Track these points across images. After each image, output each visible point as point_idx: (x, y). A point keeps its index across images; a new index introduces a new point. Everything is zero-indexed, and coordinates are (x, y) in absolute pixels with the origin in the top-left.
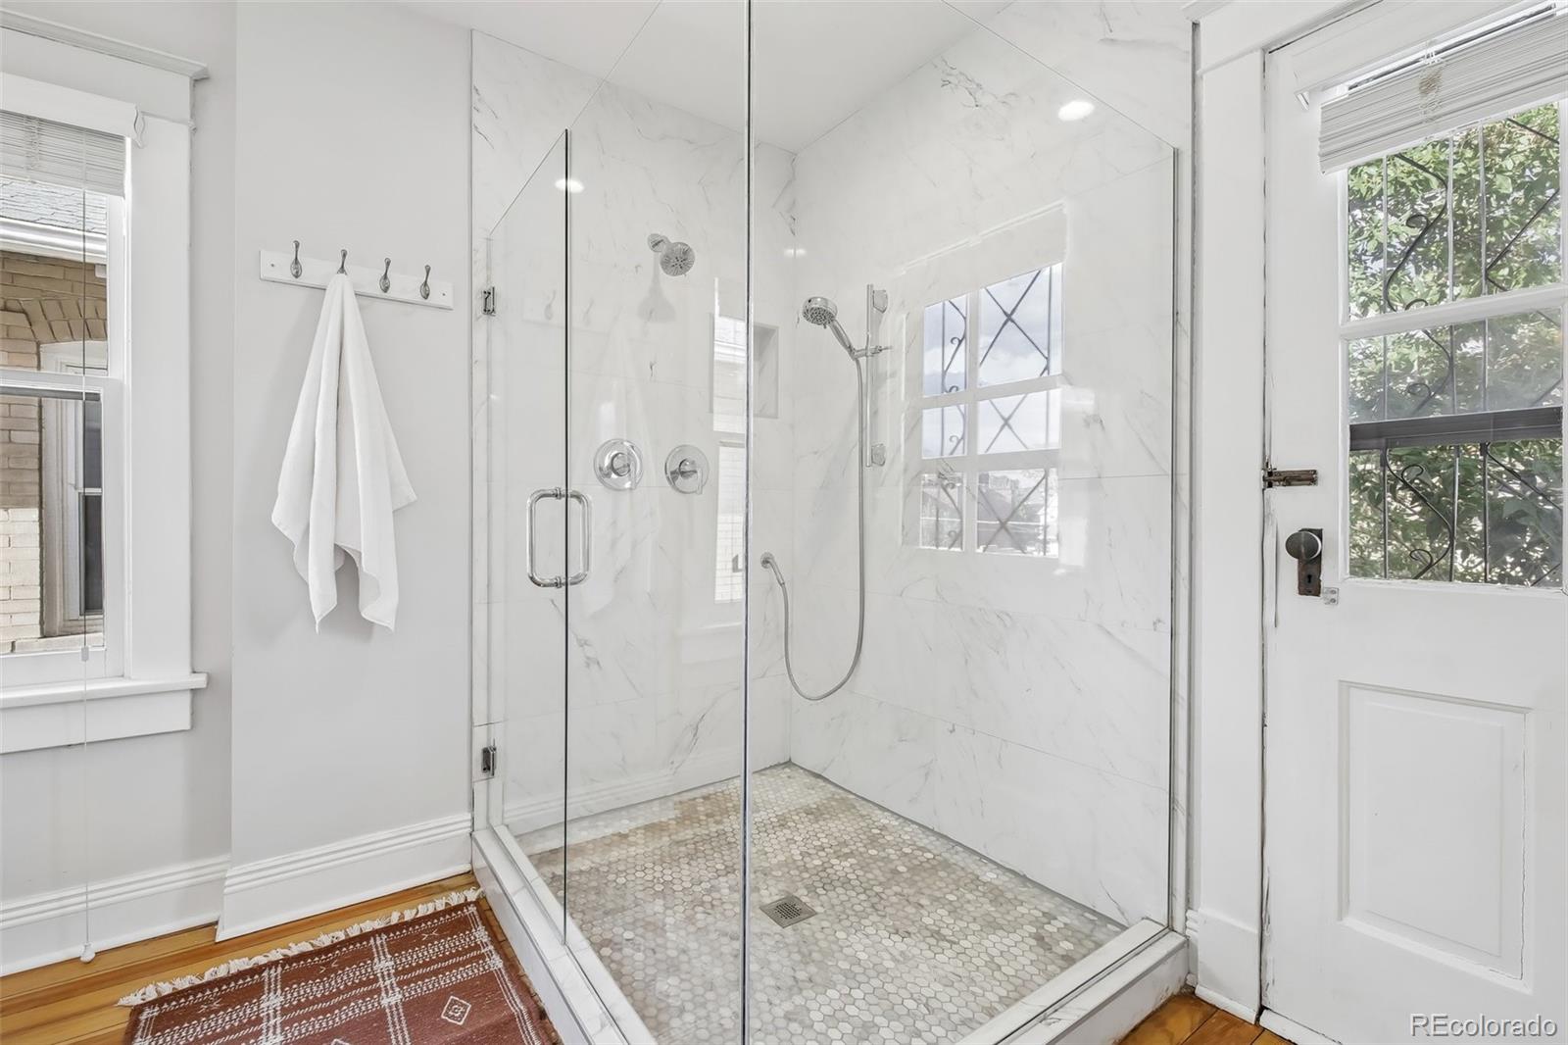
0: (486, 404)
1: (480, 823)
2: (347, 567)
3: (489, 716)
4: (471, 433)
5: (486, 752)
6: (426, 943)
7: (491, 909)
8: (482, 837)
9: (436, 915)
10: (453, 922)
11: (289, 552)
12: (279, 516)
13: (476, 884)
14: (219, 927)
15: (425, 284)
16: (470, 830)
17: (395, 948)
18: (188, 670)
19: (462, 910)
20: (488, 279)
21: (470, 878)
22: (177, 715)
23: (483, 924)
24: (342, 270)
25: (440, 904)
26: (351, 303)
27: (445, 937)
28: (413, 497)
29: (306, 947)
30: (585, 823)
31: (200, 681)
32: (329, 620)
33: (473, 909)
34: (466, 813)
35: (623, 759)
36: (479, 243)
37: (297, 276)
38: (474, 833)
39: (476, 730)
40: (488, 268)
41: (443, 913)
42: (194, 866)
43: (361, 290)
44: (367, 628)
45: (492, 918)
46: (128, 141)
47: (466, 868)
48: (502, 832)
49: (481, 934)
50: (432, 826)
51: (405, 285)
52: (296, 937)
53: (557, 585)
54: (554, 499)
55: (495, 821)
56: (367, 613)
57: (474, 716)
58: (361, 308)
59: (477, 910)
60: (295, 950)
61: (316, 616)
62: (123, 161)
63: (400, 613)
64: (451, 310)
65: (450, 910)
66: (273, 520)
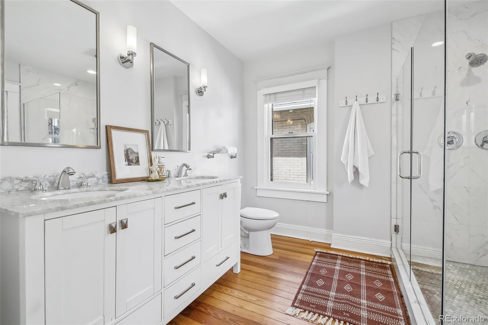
0: (396, 127)
1: (394, 245)
2: (356, 172)
3: (397, 216)
4: (391, 135)
5: (395, 226)
6: (374, 267)
7: (394, 268)
8: (394, 250)
9: (378, 263)
10: (383, 266)
11: (344, 167)
12: (342, 159)
13: (391, 261)
14: (331, 245)
15: (378, 97)
16: (390, 246)
17: (366, 265)
18: (326, 190)
19: (385, 265)
20: (397, 90)
21: (390, 259)
22: (324, 199)
23: (391, 270)
24: (356, 100)
25: (380, 261)
26: (358, 107)
27: (379, 268)
28: (374, 154)
29: (347, 255)
30: (433, 260)
31: (328, 193)
32: (352, 182)
33: (388, 266)
34: (389, 241)
35: (452, 244)
36: (394, 81)
37: (346, 104)
38: (392, 248)
39: (392, 219)
40: (397, 87)
41: (380, 263)
42: (327, 231)
43: (360, 104)
44: (362, 186)
45: (394, 270)
46: (317, 87)
47: (390, 256)
48: (400, 251)
49: (389, 272)
50: (378, 241)
51: (372, 99)
52: (346, 253)
53: (409, 178)
54: (408, 153)
55: (399, 247)
56: (361, 182)
57: (392, 215)
58: (361, 108)
59: (390, 267)
60: (344, 255)
61: (349, 181)
62: (316, 91)
63: (370, 183)
64: (385, 102)
65: (382, 263)
66: (341, 160)
